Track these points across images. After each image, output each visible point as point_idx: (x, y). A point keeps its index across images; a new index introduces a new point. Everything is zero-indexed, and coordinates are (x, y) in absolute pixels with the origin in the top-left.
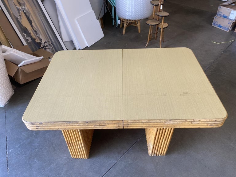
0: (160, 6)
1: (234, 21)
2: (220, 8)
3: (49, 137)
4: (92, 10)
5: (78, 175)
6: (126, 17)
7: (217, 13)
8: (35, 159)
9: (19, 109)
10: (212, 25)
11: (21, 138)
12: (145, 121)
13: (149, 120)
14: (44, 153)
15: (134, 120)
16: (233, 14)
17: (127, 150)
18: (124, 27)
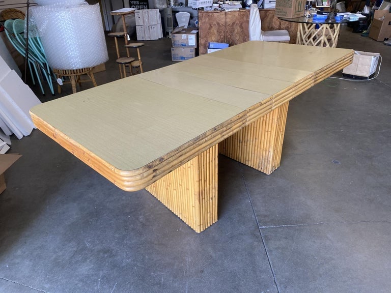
0: (127, 36)
2: (174, 36)
3: (133, 241)
4: (10, 70)
7: (173, 44)
8: (153, 274)
10: (173, 60)
16: (192, 39)
18: (73, 86)
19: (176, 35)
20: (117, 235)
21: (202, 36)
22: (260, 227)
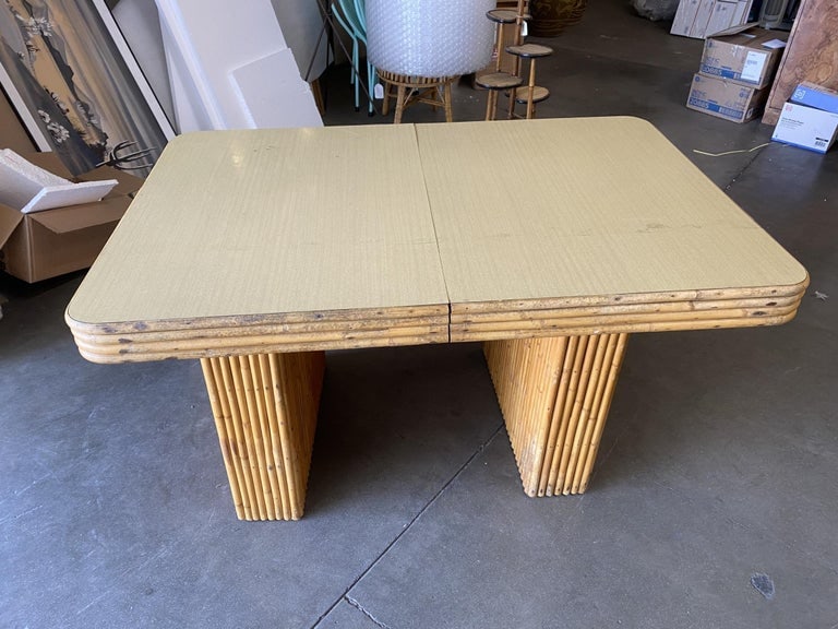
0: (521, 24)
1: (759, 87)
2: (711, 45)
3: (143, 455)
4: (285, 46)
5: (267, 576)
6: (406, 68)
7: (702, 65)
8: (93, 532)
9: (22, 368)
10: (688, 106)
11: (35, 463)
12: (530, 304)
13: (542, 299)
14: (128, 511)
15: (491, 302)
16: (755, 63)
17: (445, 483)
18: (398, 106)
19: (716, 42)
20: (139, 428)
21: (789, 61)
22: (347, 595)
